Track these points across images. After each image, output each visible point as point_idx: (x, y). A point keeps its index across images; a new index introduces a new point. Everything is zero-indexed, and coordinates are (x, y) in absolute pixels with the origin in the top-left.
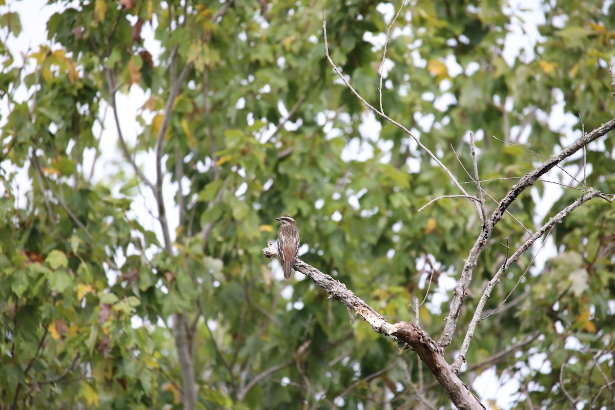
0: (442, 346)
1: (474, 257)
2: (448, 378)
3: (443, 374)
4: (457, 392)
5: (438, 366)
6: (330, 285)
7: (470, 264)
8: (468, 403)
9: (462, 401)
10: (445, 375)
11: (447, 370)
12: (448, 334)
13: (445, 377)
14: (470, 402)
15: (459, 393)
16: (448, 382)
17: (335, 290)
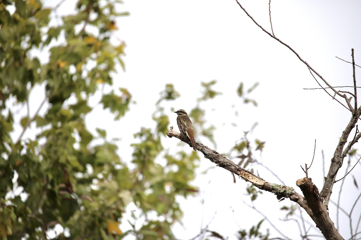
0: (323, 197)
1: (346, 135)
2: (326, 219)
3: (323, 216)
4: (330, 229)
5: (320, 210)
6: (217, 157)
7: (344, 140)
8: (337, 237)
9: (333, 235)
10: (324, 216)
11: (325, 213)
12: (327, 189)
13: (324, 218)
14: (338, 236)
15: (331, 230)
16: (325, 222)
17: (222, 160)
